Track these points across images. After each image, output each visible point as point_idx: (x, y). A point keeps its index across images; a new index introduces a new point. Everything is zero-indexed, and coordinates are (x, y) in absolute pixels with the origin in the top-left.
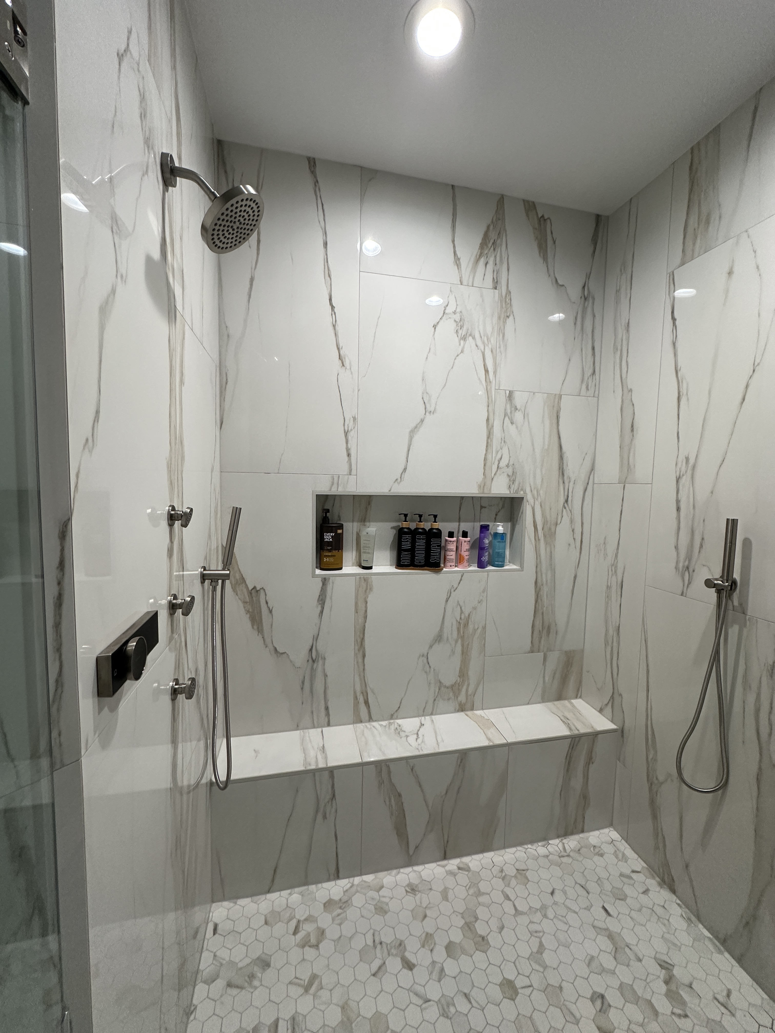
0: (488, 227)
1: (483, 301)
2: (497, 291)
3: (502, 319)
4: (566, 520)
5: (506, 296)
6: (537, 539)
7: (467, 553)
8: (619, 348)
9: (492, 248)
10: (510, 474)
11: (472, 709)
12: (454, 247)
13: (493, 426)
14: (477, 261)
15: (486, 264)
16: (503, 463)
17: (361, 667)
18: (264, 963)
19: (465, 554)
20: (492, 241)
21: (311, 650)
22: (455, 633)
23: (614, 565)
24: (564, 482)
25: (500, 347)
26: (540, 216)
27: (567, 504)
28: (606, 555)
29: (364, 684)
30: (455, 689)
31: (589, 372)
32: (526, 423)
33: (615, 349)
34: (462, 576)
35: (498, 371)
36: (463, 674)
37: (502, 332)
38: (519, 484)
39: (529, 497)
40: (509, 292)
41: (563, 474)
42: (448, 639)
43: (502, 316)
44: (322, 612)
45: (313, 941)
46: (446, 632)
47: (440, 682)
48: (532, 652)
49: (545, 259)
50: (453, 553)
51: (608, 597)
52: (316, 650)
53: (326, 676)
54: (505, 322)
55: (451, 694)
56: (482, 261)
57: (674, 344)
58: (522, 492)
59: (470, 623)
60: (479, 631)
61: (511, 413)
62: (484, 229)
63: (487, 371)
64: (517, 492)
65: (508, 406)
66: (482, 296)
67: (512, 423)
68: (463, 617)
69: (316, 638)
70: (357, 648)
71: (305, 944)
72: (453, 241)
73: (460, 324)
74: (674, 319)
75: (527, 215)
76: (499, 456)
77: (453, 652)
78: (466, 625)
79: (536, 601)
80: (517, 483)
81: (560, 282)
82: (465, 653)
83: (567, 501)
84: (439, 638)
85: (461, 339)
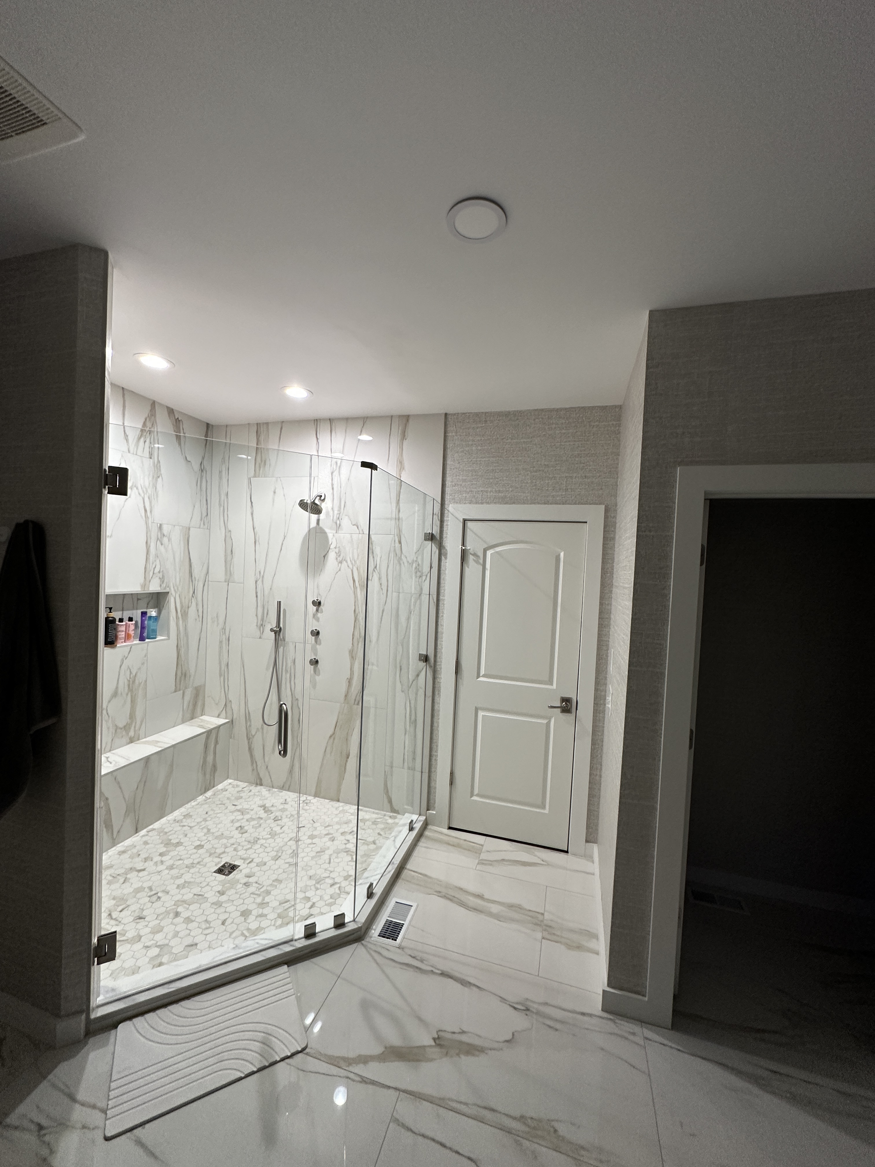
0: (146, 420)
1: (143, 465)
2: (151, 460)
3: (155, 478)
4: (194, 603)
5: (157, 464)
6: (177, 618)
7: (133, 632)
8: (222, 505)
9: (148, 433)
10: (161, 577)
11: (139, 739)
13: (150, 546)
14: (139, 439)
15: (145, 442)
16: (157, 570)
19: (132, 633)
20: (148, 428)
22: (127, 688)
23: (224, 629)
24: (192, 581)
25: (153, 496)
26: (176, 418)
27: (194, 594)
28: (218, 624)
30: (126, 728)
31: (204, 514)
32: (170, 545)
33: (220, 505)
34: (131, 648)
35: (153, 511)
36: (132, 716)
37: (155, 486)
38: (167, 583)
39: (172, 591)
40: (159, 462)
41: (192, 576)
42: (121, 694)
43: (155, 476)
46: (120, 689)
47: (116, 726)
48: (175, 691)
49: (180, 444)
50: (124, 633)
51: (221, 648)
54: (157, 480)
55: (124, 733)
56: (142, 440)
57: (252, 514)
58: (168, 589)
59: (136, 679)
60: (142, 684)
61: (161, 538)
62: (143, 420)
63: (146, 511)
64: (165, 589)
65: (159, 534)
66: (142, 462)
67: (162, 544)
68: (131, 676)
74: (252, 503)
75: (169, 416)
76: (154, 566)
77: (125, 702)
78: (134, 682)
79: (178, 658)
80: (165, 582)
81: (188, 459)
82: (133, 701)
83: (194, 592)
84: (115, 694)
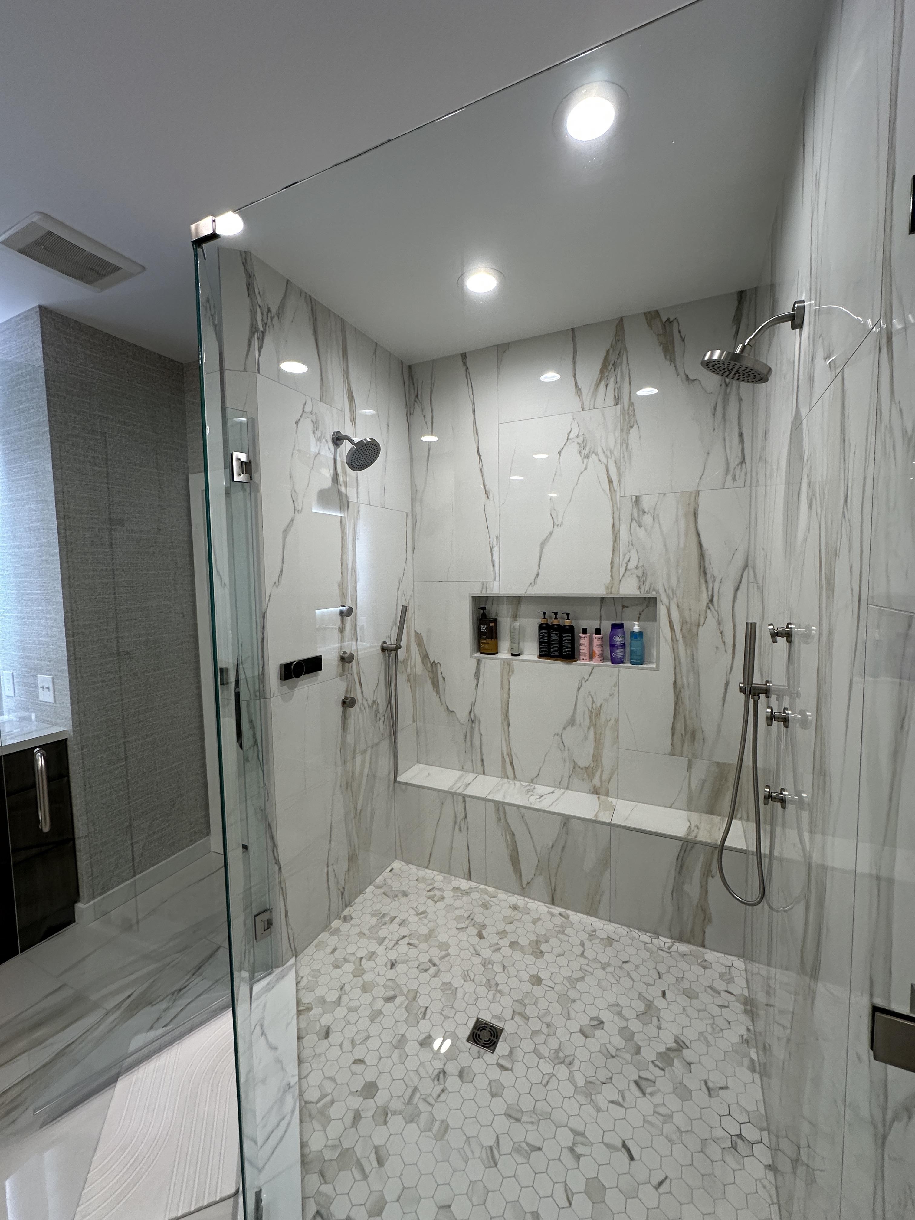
0: (608, 352)
1: (605, 419)
2: (618, 407)
3: (625, 431)
4: (711, 621)
5: (628, 409)
6: (674, 639)
9: (613, 369)
10: (640, 575)
11: (607, 795)
12: (575, 380)
13: (619, 531)
14: (598, 385)
15: (607, 385)
16: (632, 565)
17: (507, 734)
18: (405, 894)
19: (598, 650)
20: (612, 362)
21: (470, 712)
22: (587, 720)
24: (706, 582)
25: (624, 457)
26: (664, 320)
27: (713, 605)
29: (510, 748)
30: (589, 772)
32: (657, 525)
34: (592, 669)
35: (623, 481)
36: (597, 759)
37: (625, 443)
38: (652, 584)
39: (664, 597)
41: (705, 573)
42: (580, 725)
43: (625, 428)
44: (477, 685)
45: (436, 899)
46: (579, 718)
47: (575, 762)
48: (673, 754)
50: (586, 648)
52: (474, 714)
53: (481, 735)
54: (628, 433)
55: (585, 775)
56: (603, 384)
59: (601, 713)
60: (612, 722)
61: (638, 516)
62: (603, 354)
63: (610, 481)
64: (648, 592)
65: (635, 511)
66: (603, 415)
67: (640, 526)
68: (594, 707)
69: (474, 704)
70: (503, 717)
71: (431, 898)
72: (574, 376)
73: (583, 445)
75: (650, 326)
76: (627, 559)
77: (586, 738)
78: (598, 714)
79: (677, 704)
80: (648, 583)
81: (691, 377)
82: (598, 741)
83: (711, 601)
84: (572, 722)
85: (585, 457)
